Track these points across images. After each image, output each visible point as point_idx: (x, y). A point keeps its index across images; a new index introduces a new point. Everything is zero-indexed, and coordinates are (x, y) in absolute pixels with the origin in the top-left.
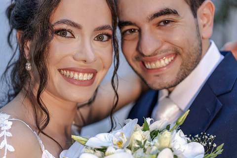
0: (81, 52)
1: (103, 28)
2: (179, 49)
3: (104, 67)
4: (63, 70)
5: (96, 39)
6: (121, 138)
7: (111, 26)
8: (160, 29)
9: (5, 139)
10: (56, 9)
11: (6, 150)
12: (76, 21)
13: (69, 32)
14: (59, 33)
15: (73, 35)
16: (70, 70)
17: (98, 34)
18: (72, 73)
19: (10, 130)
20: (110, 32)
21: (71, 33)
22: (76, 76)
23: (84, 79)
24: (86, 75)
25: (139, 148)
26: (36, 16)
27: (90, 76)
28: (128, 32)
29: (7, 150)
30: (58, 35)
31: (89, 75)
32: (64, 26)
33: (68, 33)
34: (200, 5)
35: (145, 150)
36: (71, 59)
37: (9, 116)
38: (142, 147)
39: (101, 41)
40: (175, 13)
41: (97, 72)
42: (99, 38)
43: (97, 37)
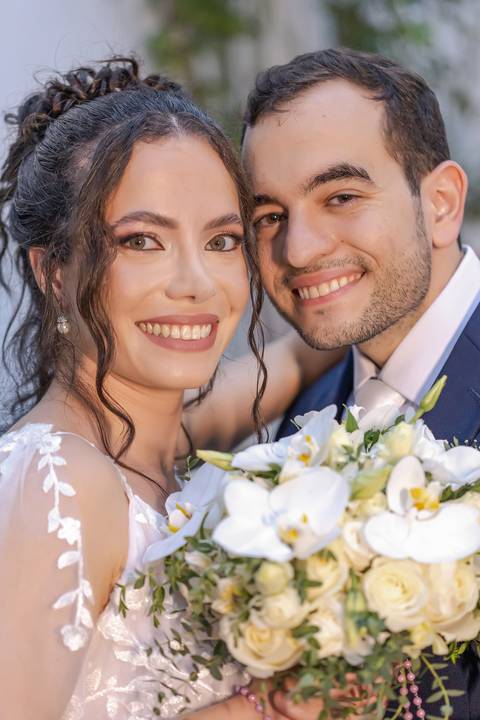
0: (181, 279)
1: (223, 221)
2: (368, 258)
3: (232, 309)
4: (145, 322)
5: (209, 247)
6: (307, 444)
7: (239, 216)
8: (330, 212)
9: (52, 472)
10: (116, 192)
11: (57, 494)
12: (163, 212)
13: (149, 237)
14: (128, 244)
15: (160, 245)
16: (161, 321)
17: (213, 236)
18: (166, 328)
19: (59, 453)
20: (238, 229)
21: (154, 239)
22: (176, 332)
23: (195, 337)
24: (196, 329)
25: (346, 464)
26: (74, 210)
27: (206, 329)
28: (264, 222)
29: (60, 494)
30: (127, 248)
31: (204, 327)
32: (139, 227)
33: (147, 239)
34: (430, 170)
35: (361, 466)
36: (160, 297)
37: (51, 426)
38: (352, 459)
39: (220, 250)
40: (362, 175)
41: (218, 322)
42: (216, 244)
43: (209, 243)
